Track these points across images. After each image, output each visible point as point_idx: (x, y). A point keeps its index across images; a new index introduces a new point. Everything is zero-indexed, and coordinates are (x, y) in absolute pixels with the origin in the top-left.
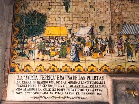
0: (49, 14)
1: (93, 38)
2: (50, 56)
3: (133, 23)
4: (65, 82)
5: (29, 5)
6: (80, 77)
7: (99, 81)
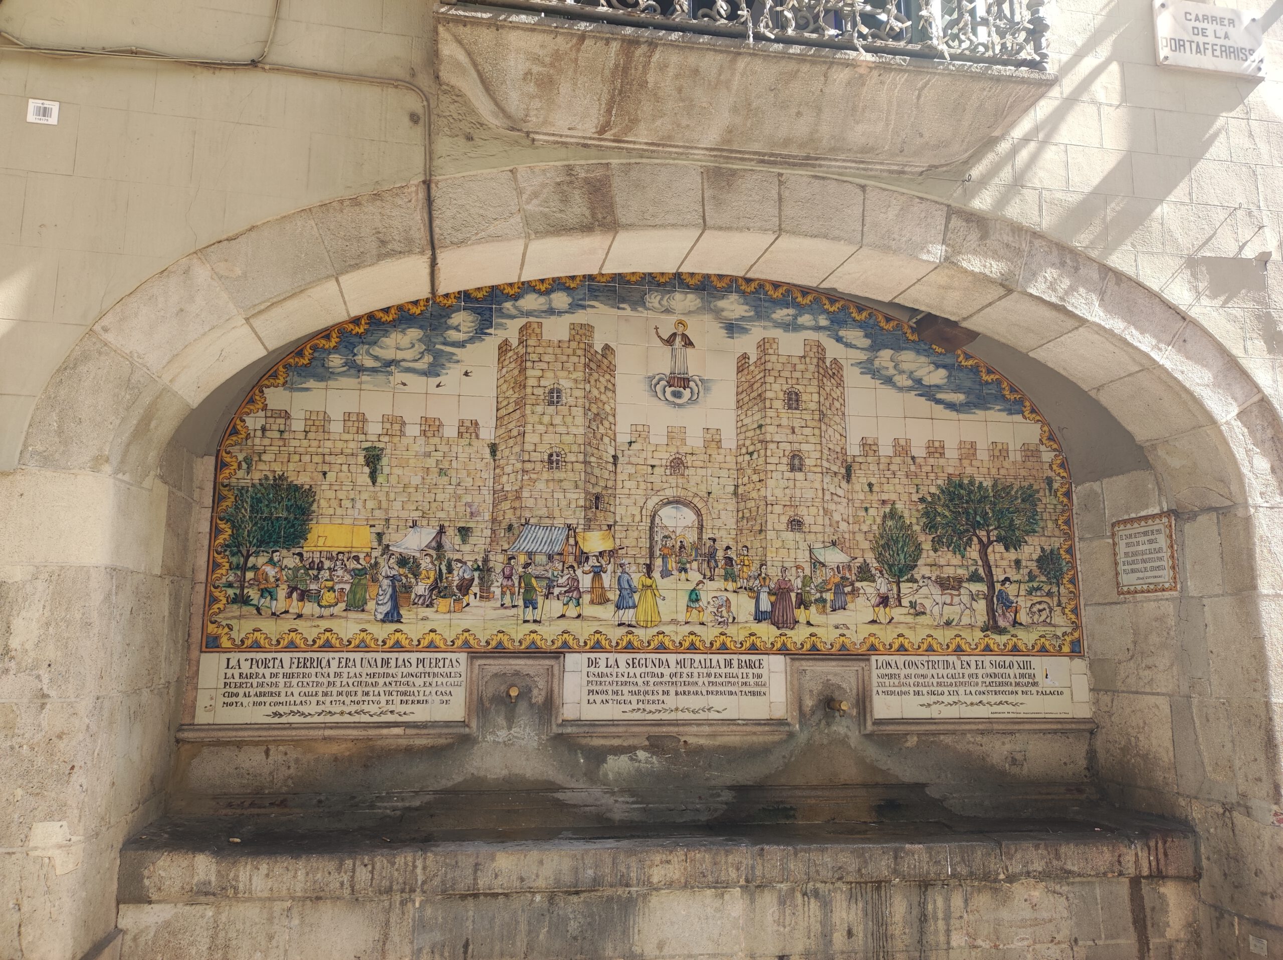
0: (323, 487)
1: (440, 558)
2: (319, 605)
3: (548, 522)
4: (358, 674)
5: (265, 457)
6: (400, 662)
7: (447, 670)
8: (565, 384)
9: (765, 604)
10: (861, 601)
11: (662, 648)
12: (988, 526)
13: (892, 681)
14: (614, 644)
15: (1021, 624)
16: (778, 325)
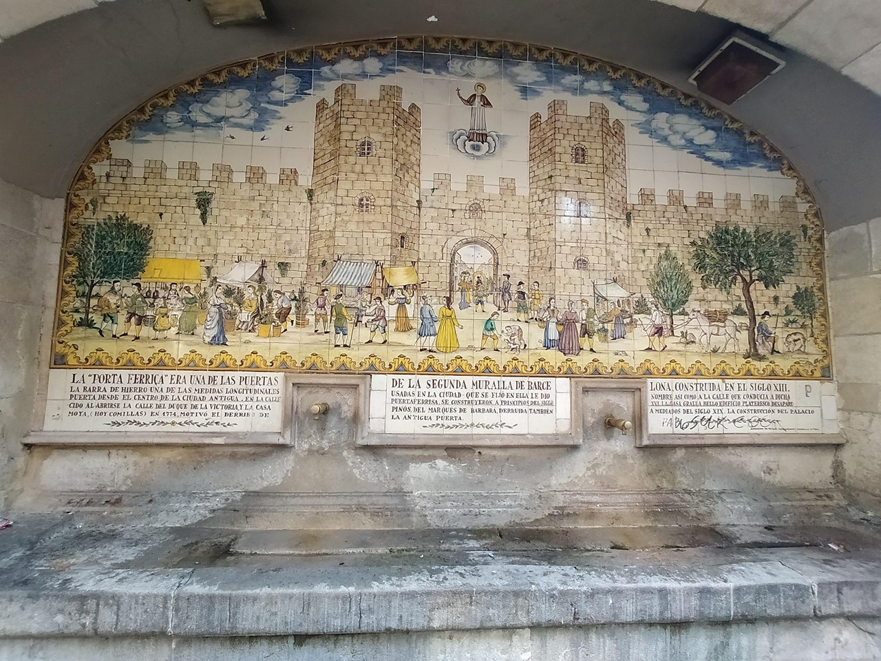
0: (159, 226)
1: (261, 289)
2: (154, 329)
3: (358, 258)
4: (187, 390)
5: (108, 200)
6: (225, 380)
7: (267, 387)
8: (376, 137)
9: (554, 334)
10: (638, 330)
11: (460, 371)
12: (750, 267)
13: (664, 401)
14: (416, 367)
15: (778, 352)
16: (567, 89)
